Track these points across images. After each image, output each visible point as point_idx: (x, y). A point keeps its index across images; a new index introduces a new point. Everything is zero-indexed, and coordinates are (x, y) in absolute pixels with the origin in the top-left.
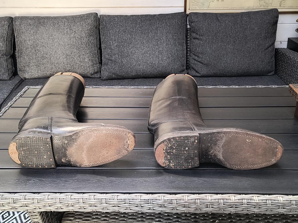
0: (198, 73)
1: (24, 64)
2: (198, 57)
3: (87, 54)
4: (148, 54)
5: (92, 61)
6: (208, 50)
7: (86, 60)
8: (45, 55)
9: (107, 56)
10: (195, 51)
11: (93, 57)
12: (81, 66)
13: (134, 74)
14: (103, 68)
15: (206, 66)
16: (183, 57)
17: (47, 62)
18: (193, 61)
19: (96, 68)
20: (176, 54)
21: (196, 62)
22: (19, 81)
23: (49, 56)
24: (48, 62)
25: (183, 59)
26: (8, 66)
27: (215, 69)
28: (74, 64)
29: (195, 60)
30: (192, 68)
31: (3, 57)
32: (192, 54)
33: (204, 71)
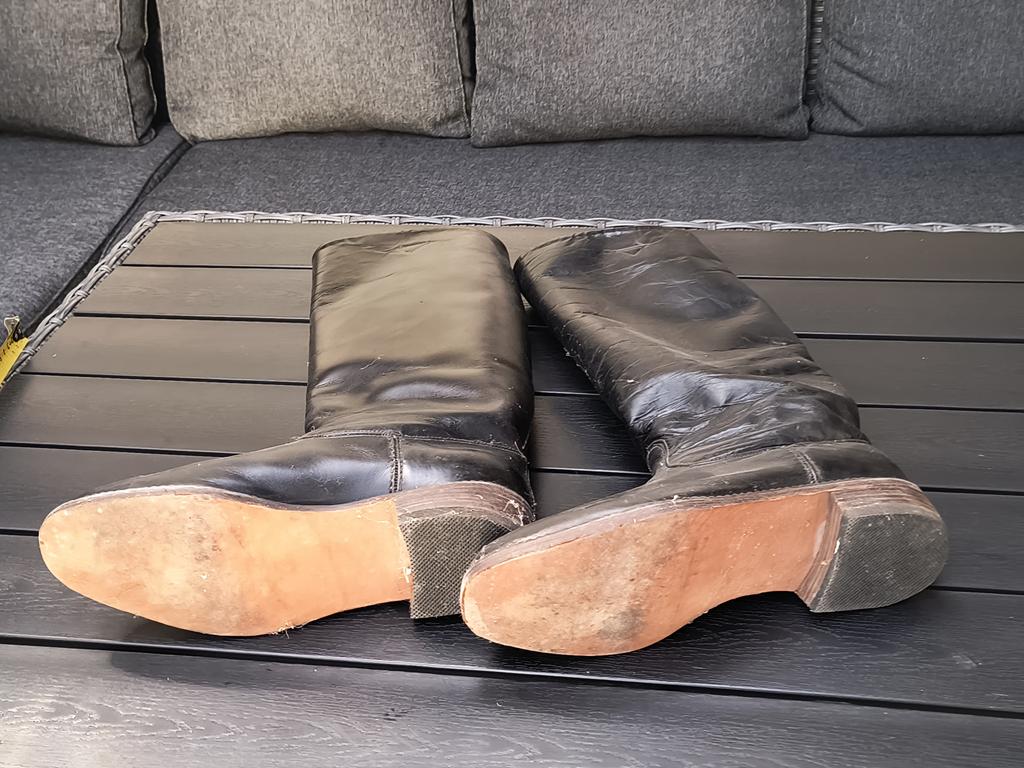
0: (853, 119)
1: (189, 82)
2: (858, 54)
3: (419, 44)
4: (651, 43)
5: (437, 72)
6: (900, 23)
7: (414, 71)
8: (260, 51)
9: (493, 55)
10: (845, 28)
11: (439, 58)
12: (396, 92)
13: (595, 122)
14: (477, 100)
15: (887, 92)
16: (792, 55)
17: (269, 76)
18: (837, 69)
19: (451, 98)
20: (766, 44)
21: (844, 74)
22: (171, 149)
23: (275, 54)
24: (273, 76)
25: (795, 61)
26: (133, 93)
27: (923, 103)
28: (369, 86)
29: (842, 66)
30: (830, 98)
31: (111, 56)
32: (830, 42)
33: (876, 111)
